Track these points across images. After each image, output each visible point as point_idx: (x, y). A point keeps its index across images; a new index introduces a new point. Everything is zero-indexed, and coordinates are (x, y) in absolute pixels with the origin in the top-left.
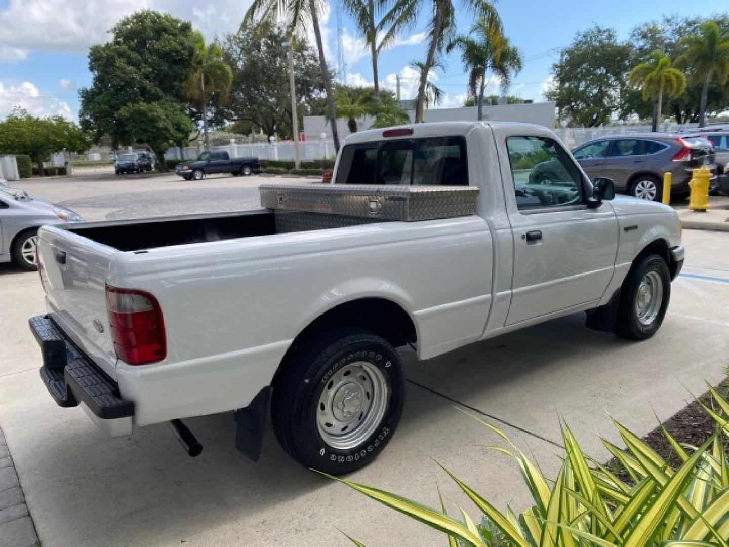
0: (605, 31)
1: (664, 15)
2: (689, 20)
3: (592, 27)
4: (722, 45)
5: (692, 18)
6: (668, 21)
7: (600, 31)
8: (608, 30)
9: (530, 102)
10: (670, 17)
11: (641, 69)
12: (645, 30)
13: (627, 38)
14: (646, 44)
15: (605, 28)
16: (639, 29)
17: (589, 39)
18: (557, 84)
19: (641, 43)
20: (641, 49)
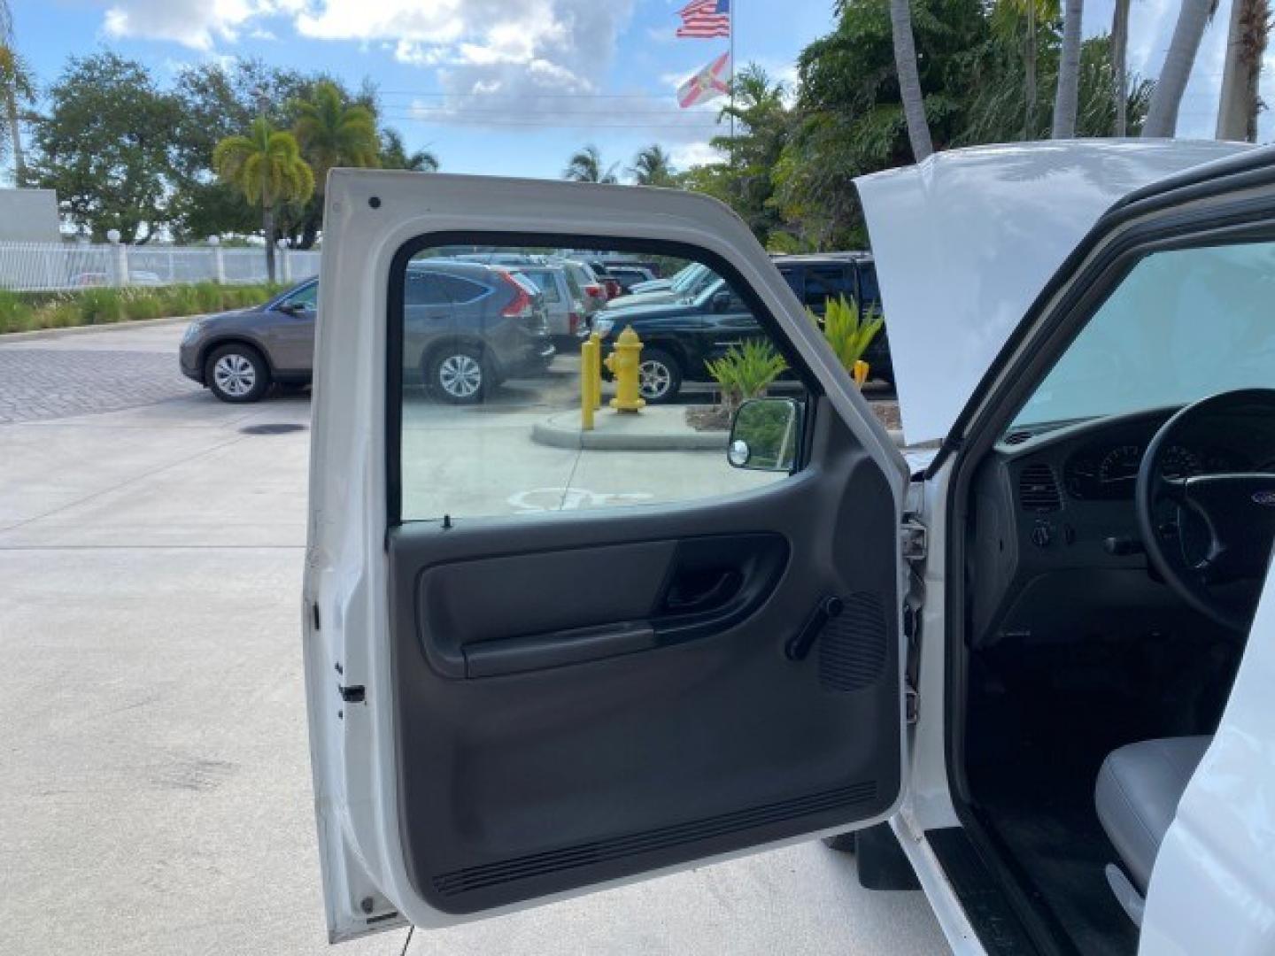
0: (128, 66)
2: (281, 74)
3: (101, 52)
4: (348, 125)
5: (284, 72)
6: (248, 68)
7: (116, 63)
8: (131, 65)
10: (248, 61)
11: (235, 145)
12: (204, 77)
13: (173, 86)
14: (206, 103)
15: (126, 59)
16: (192, 74)
17: (96, 74)
18: (39, 155)
19: (198, 100)
20: (197, 111)
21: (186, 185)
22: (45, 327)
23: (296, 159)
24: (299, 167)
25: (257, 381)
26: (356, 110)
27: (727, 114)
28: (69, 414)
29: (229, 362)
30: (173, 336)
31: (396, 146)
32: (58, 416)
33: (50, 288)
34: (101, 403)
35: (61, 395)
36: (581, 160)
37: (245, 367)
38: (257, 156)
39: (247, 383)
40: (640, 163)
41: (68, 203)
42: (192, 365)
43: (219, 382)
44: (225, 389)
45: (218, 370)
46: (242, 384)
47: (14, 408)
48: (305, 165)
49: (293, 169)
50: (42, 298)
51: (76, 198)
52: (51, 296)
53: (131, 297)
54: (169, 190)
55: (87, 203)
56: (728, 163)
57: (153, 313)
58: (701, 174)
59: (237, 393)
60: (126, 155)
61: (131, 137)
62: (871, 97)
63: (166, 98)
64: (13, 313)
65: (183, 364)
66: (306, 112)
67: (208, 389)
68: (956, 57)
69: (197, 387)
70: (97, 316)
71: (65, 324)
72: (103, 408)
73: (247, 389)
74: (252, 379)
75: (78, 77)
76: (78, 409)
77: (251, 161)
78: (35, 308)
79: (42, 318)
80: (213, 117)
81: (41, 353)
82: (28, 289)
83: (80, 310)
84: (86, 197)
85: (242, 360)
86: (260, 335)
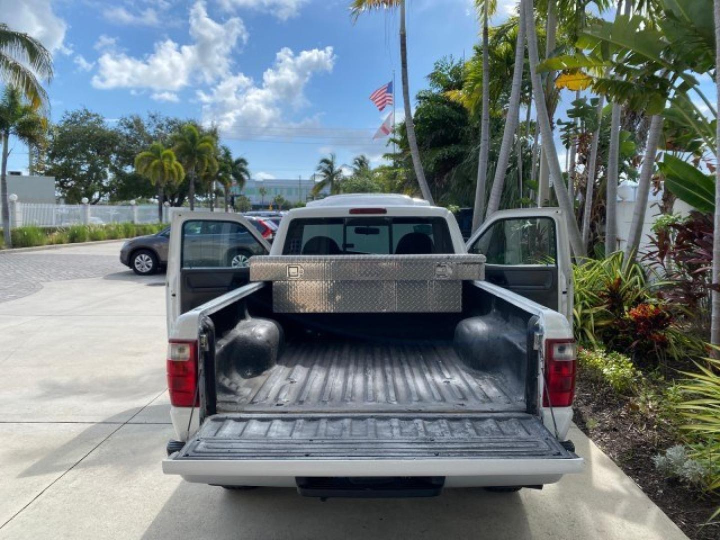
0: (94, 116)
1: (148, 112)
2: (170, 119)
3: (81, 109)
4: (202, 145)
5: (172, 118)
6: (153, 117)
7: (88, 114)
8: (96, 115)
9: (18, 174)
10: (154, 114)
11: (146, 156)
12: (131, 121)
13: (115, 125)
14: (132, 133)
15: (94, 112)
16: (126, 119)
17: (78, 119)
18: (46, 158)
19: (128, 131)
20: (127, 137)
21: (119, 174)
22: (51, 244)
23: (175, 161)
24: (177, 167)
25: (153, 266)
26: (207, 137)
27: (392, 143)
28: (72, 279)
29: (141, 258)
30: (116, 248)
31: (227, 154)
32: (67, 279)
33: (53, 226)
34: (85, 275)
35: (67, 272)
36: (325, 161)
37: (148, 260)
38: (156, 161)
39: (148, 267)
40: (356, 163)
41: (58, 182)
42: (126, 258)
43: (137, 266)
44: (139, 269)
45: (136, 261)
46: (146, 267)
47: (49, 277)
48: (179, 165)
49: (173, 167)
50: (51, 231)
51: (62, 180)
52: (54, 230)
53: (92, 229)
54: (110, 175)
55: (68, 182)
56: (392, 165)
57: (102, 238)
58: (383, 169)
59: (144, 271)
60: (89, 158)
61: (92, 150)
62: (428, 145)
63: (112, 132)
64: (38, 238)
65: (122, 258)
66: (181, 139)
67: (132, 270)
68: (464, 129)
69: (127, 269)
70: (76, 239)
71: (61, 243)
72: (86, 277)
73: (148, 269)
74: (151, 265)
75: (69, 121)
76: (76, 277)
77: (153, 164)
78: (47, 235)
79: (51, 240)
80: (135, 141)
81: (53, 255)
82: (44, 226)
83: (68, 236)
84: (68, 179)
85: (147, 257)
86: (155, 246)
